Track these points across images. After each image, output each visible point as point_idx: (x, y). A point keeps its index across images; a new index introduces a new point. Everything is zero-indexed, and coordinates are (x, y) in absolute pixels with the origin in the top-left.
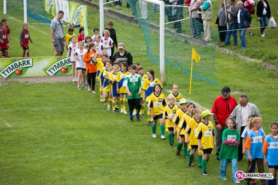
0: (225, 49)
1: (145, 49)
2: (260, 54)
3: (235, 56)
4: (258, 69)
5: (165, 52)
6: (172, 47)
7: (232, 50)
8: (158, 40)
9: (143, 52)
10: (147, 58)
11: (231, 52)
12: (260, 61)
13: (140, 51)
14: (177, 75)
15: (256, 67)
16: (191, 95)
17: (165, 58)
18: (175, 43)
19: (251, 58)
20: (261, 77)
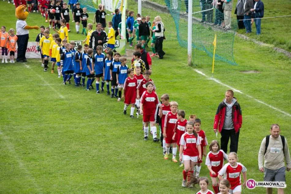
0: (243, 35)
1: (176, 34)
2: (272, 40)
3: (251, 41)
4: (270, 52)
5: (192, 37)
6: (199, 33)
7: (249, 36)
8: (186, 27)
9: (173, 37)
10: (177, 42)
11: (248, 38)
12: (271, 46)
13: (172, 36)
14: (202, 57)
15: (268, 51)
16: (213, 73)
17: (193, 43)
18: (200, 30)
19: (264, 42)
20: (272, 59)
